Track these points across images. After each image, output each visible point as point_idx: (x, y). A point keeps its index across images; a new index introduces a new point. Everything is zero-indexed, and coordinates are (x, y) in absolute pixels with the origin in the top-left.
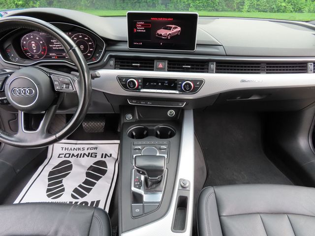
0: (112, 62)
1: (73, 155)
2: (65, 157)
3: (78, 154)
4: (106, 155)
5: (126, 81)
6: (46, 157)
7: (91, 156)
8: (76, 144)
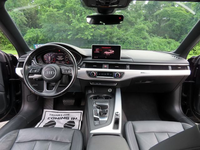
0: (84, 65)
1: (56, 118)
2: (51, 119)
3: (59, 118)
4: (74, 118)
5: (90, 73)
6: (41, 119)
7: (66, 119)
8: (58, 112)
